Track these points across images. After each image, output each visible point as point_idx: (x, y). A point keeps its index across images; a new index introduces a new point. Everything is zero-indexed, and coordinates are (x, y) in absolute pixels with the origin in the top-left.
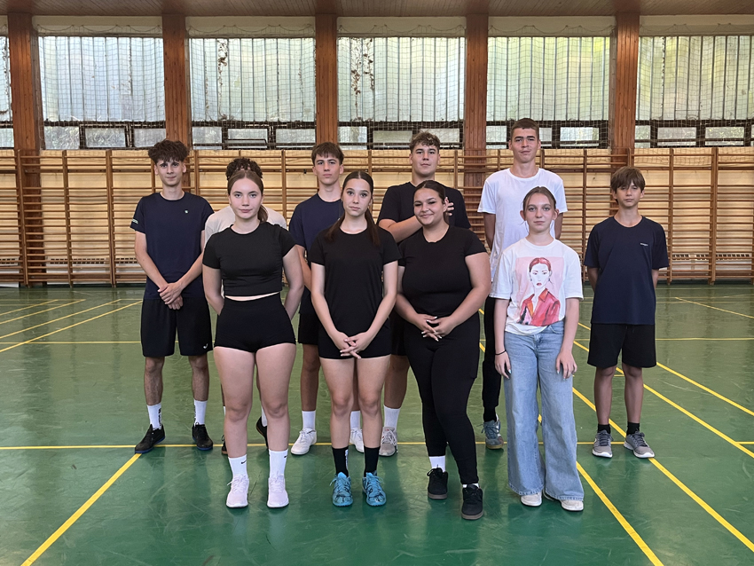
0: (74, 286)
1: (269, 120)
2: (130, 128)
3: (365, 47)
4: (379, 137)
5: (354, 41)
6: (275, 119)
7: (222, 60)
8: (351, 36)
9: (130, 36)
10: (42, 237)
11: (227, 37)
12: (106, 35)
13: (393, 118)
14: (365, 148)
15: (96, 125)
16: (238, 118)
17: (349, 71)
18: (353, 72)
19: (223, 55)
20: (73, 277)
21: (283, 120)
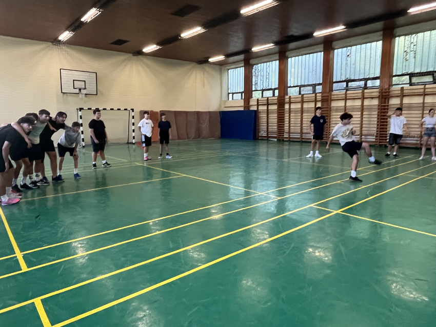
0: (291, 141)
1: (365, 77)
2: (314, 86)
3: (412, 40)
4: (414, 80)
5: (407, 37)
6: (368, 77)
7: (348, 56)
8: (405, 35)
9: (317, 52)
10: (284, 125)
11: (351, 46)
12: (309, 54)
13: (424, 70)
14: (408, 85)
15: (304, 86)
16: (352, 78)
17: (403, 52)
18: (406, 51)
19: (348, 54)
20: (291, 138)
21: (370, 77)
